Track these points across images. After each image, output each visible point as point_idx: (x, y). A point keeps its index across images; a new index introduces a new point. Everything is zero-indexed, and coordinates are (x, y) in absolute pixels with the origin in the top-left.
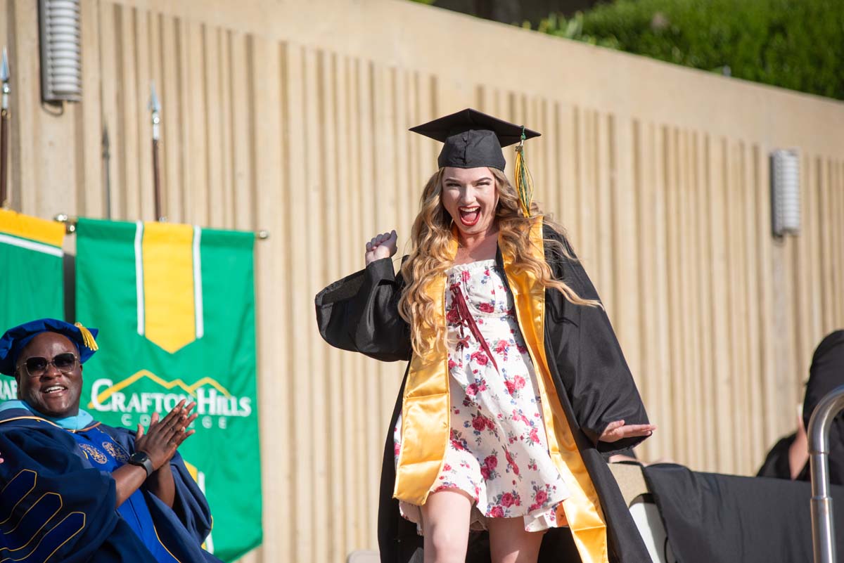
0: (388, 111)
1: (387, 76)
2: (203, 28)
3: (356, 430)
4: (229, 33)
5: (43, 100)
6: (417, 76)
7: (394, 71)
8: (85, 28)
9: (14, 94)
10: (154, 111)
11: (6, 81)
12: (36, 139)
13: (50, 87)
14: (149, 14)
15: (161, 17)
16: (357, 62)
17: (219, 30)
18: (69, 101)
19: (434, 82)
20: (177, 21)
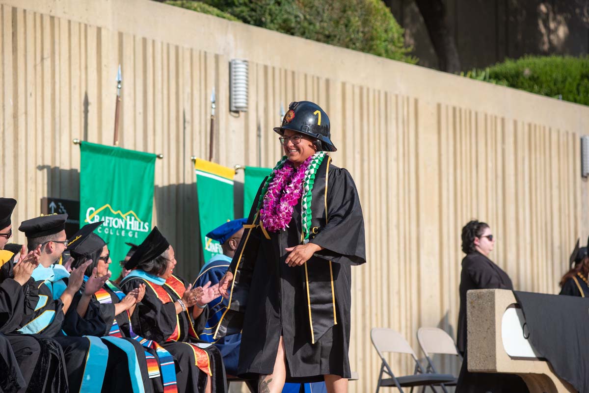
0: (394, 116)
1: (394, 98)
2: (306, 76)
3: (376, 269)
4: (318, 78)
5: (230, 111)
6: (408, 99)
7: (397, 96)
8: (250, 76)
9: (217, 109)
10: (282, 116)
11: (214, 102)
12: (227, 130)
13: (233, 105)
14: (280, 70)
15: (286, 71)
16: (379, 92)
17: (313, 77)
18: (242, 111)
19: (416, 102)
20: (293, 73)
